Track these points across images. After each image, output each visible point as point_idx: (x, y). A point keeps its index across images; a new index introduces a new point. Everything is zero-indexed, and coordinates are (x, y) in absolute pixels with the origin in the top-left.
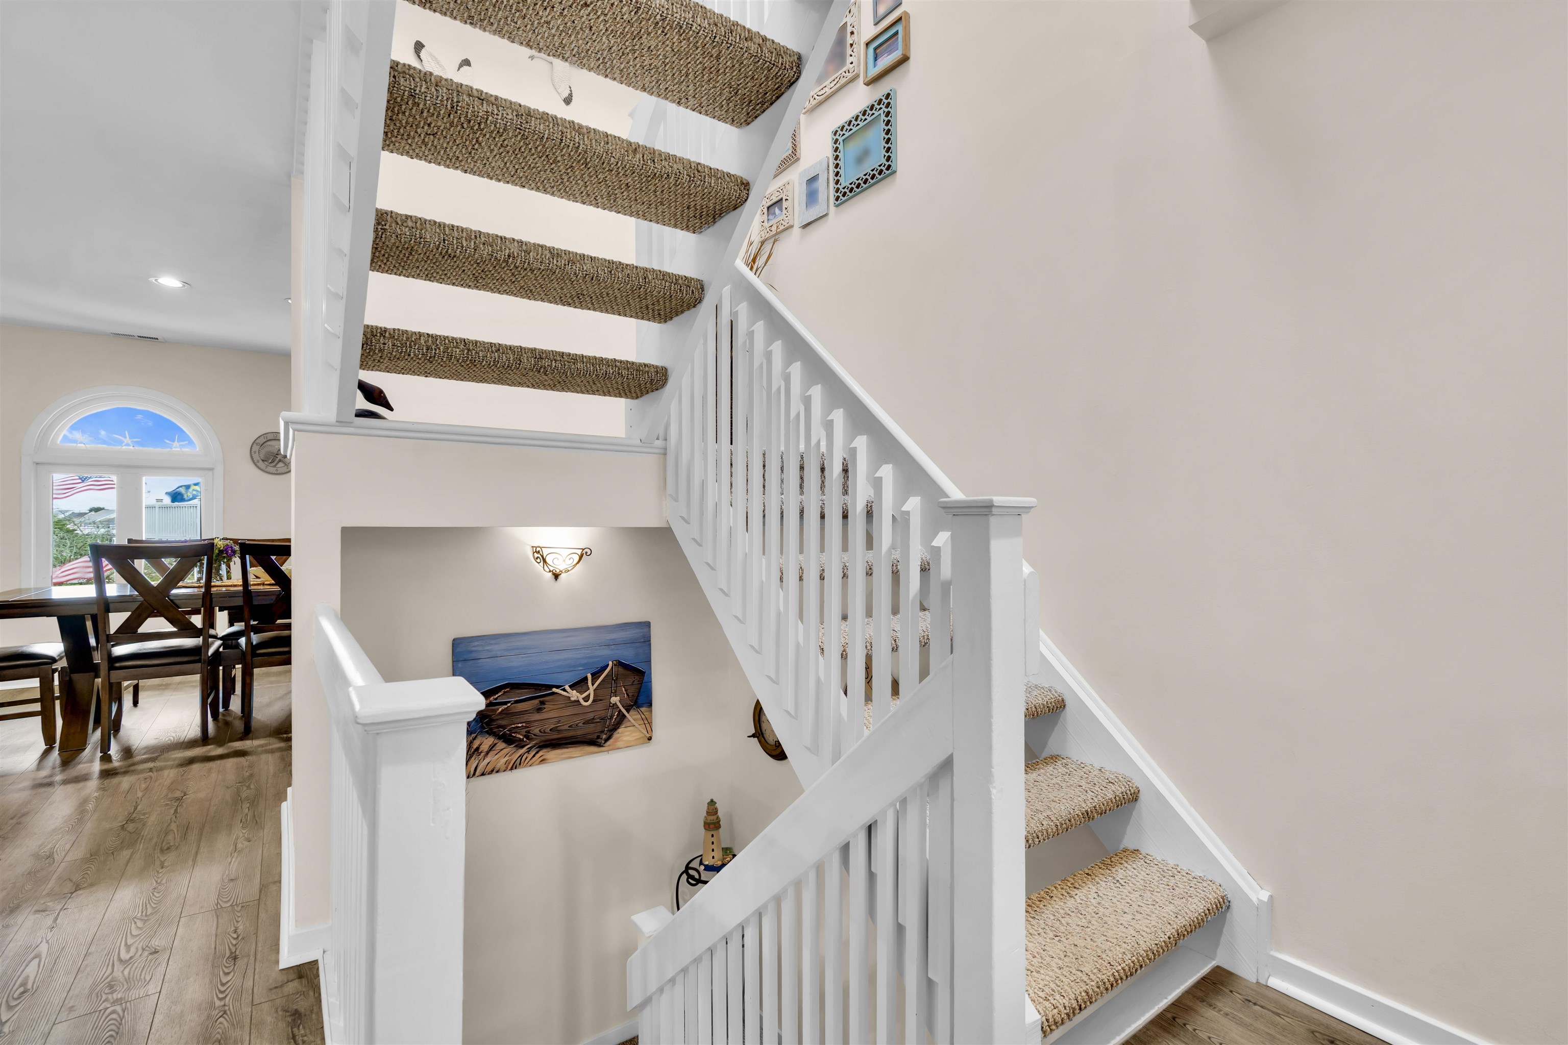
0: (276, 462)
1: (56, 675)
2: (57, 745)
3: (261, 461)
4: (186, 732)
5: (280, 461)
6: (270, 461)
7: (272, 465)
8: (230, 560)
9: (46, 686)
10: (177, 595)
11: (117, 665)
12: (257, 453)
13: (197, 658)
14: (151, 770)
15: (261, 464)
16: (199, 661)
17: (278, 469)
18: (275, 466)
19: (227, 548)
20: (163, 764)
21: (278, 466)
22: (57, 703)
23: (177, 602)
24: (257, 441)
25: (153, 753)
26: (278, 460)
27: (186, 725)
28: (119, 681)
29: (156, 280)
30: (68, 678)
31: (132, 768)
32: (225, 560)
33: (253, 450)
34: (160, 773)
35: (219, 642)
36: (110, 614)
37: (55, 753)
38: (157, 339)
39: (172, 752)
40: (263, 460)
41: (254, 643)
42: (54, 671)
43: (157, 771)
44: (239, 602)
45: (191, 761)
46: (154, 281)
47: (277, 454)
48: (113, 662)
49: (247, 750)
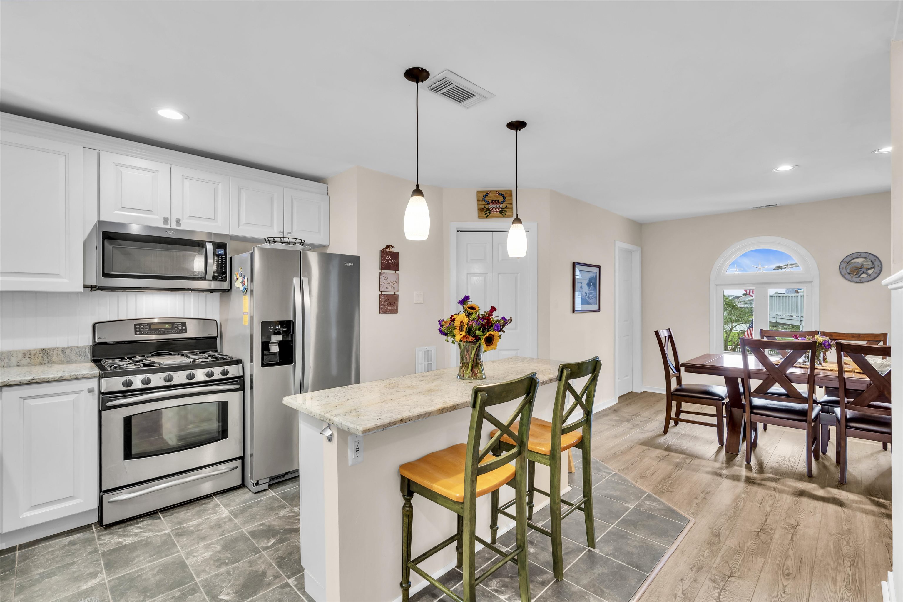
0: (860, 274)
1: (724, 407)
2: (724, 446)
3: (847, 274)
4: (796, 464)
5: (863, 273)
6: (855, 274)
7: (856, 276)
8: (827, 351)
9: (720, 411)
10: (791, 374)
11: (755, 411)
12: (845, 268)
13: (804, 418)
14: (775, 489)
15: (848, 276)
16: (805, 421)
17: (862, 279)
18: (859, 277)
19: (825, 343)
20: (783, 487)
21: (861, 277)
22: (725, 420)
23: (791, 378)
24: (845, 260)
25: (776, 475)
26: (861, 272)
27: (796, 458)
28: (756, 421)
29: (776, 170)
30: (730, 409)
31: (763, 482)
32: (823, 350)
33: (841, 267)
34: (781, 495)
35: (819, 407)
36: (751, 380)
37: (723, 452)
38: (776, 205)
39: (788, 479)
40: (849, 274)
41: (848, 416)
42: (723, 404)
43: (779, 492)
44: (836, 384)
45: (802, 493)
46: (775, 171)
47: (861, 268)
48: (753, 408)
49: (844, 501)
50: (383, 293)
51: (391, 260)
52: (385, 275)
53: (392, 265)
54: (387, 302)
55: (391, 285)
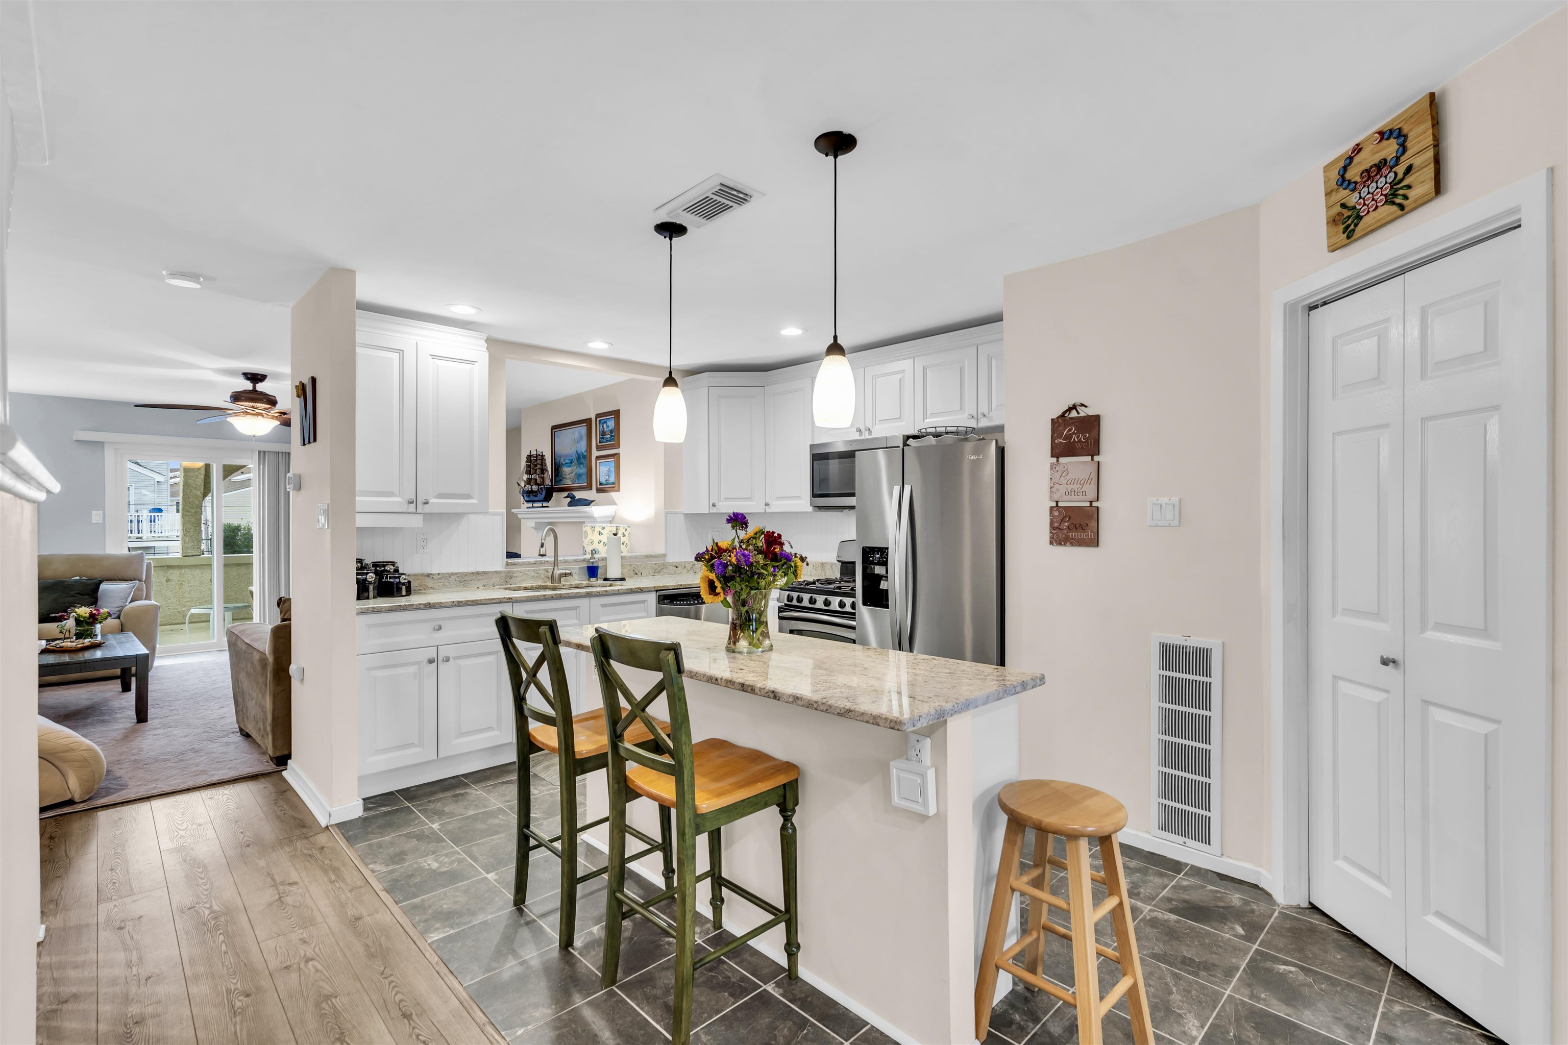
50: (1060, 504)
51: (1076, 434)
52: (1061, 468)
53: (1078, 446)
54: (1067, 522)
55: (1075, 487)
